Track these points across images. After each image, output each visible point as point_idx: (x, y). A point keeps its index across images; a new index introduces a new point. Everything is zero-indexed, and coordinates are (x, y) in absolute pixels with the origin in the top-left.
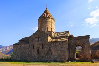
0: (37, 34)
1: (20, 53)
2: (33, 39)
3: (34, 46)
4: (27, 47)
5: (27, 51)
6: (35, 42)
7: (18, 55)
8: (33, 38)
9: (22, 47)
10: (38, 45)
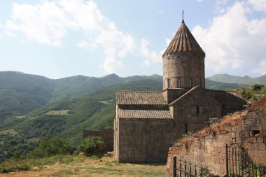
0: (194, 98)
1: (144, 143)
2: (183, 108)
3: (186, 125)
4: (166, 127)
5: (167, 136)
6: (190, 115)
7: (137, 147)
8: (184, 105)
9: (151, 127)
10: (197, 123)
